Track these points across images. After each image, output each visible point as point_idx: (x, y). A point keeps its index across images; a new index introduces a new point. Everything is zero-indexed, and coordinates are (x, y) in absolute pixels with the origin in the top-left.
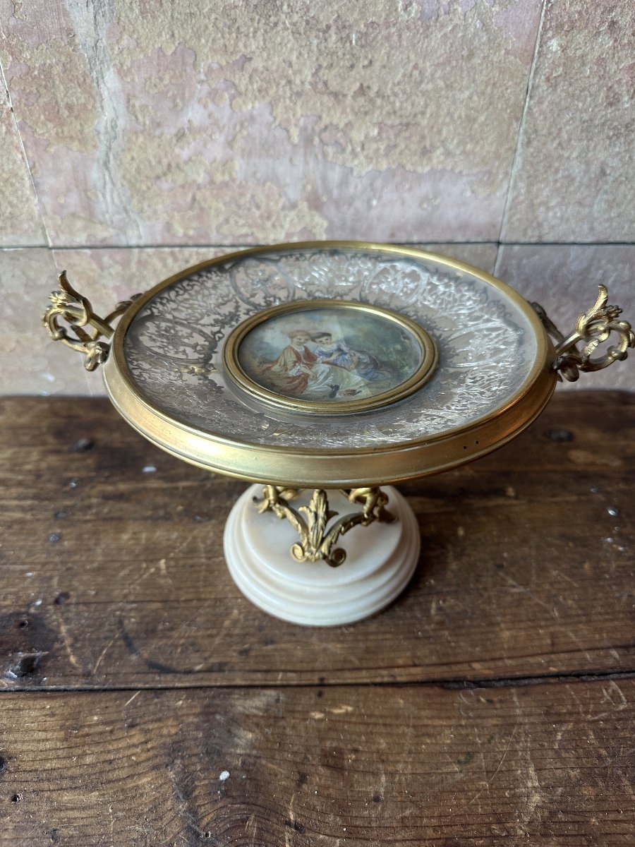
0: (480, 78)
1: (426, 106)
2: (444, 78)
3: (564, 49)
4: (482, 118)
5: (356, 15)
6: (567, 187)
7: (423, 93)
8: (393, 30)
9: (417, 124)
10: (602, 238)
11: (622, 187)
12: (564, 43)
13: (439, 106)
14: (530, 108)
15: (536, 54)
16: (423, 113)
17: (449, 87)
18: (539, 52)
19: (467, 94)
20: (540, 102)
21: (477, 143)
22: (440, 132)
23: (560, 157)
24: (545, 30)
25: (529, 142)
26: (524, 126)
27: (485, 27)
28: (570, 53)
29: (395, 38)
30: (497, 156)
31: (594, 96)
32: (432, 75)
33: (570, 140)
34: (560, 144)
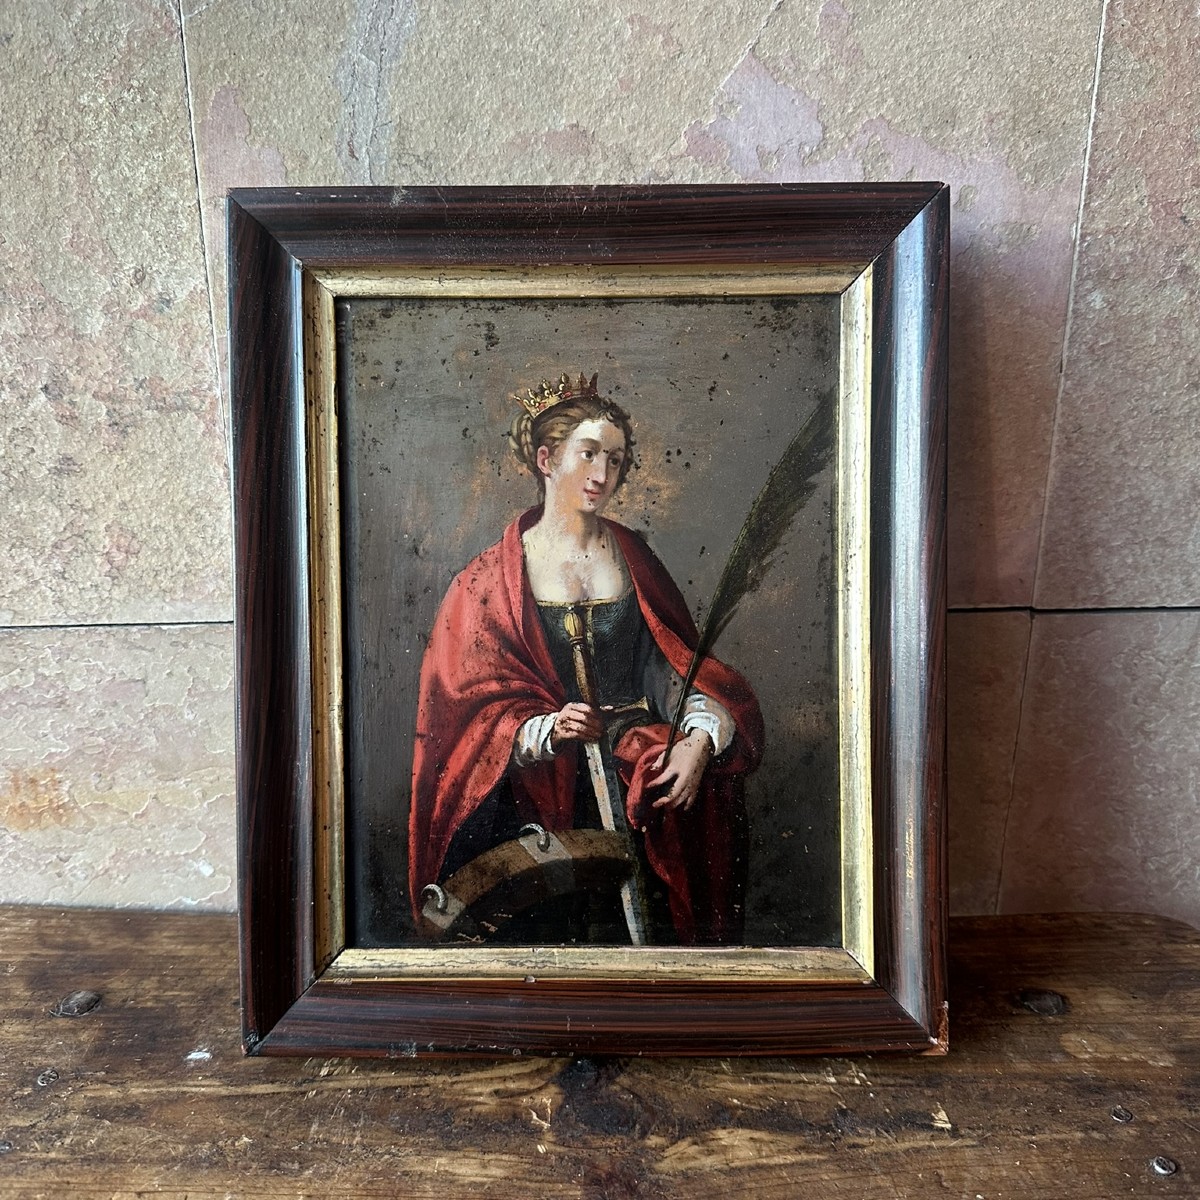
3: (1113, 306)
12: (1112, 297)
14: (1066, 393)
15: (1070, 314)
18: (1074, 311)
20: (1080, 384)
23: (1123, 467)
24: (1082, 280)
28: (1123, 311)
31: (1168, 374)
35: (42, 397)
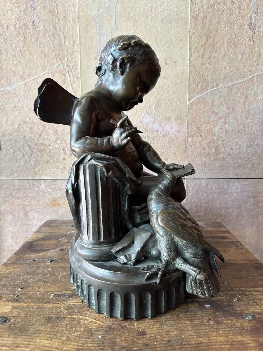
0: (176, 145)
1: (166, 151)
2: (169, 145)
3: (192, 140)
4: (177, 153)
5: (151, 135)
6: (198, 166)
7: (165, 148)
8: (158, 137)
9: (164, 154)
10: (209, 178)
11: (211, 166)
12: (192, 139)
13: (168, 150)
14: (187, 151)
15: (186, 141)
16: (165, 152)
17: (170, 147)
19: (173, 148)
20: (189, 149)
21: (177, 157)
22: (169, 155)
23: (195, 160)
24: (187, 137)
25: (188, 157)
26: (186, 154)
27: (176, 136)
28: (193, 140)
29: (159, 139)
30: (182, 160)
31: (200, 148)
32: (166, 145)
33: (196, 157)
34: (195, 157)
35: (62, 151)
